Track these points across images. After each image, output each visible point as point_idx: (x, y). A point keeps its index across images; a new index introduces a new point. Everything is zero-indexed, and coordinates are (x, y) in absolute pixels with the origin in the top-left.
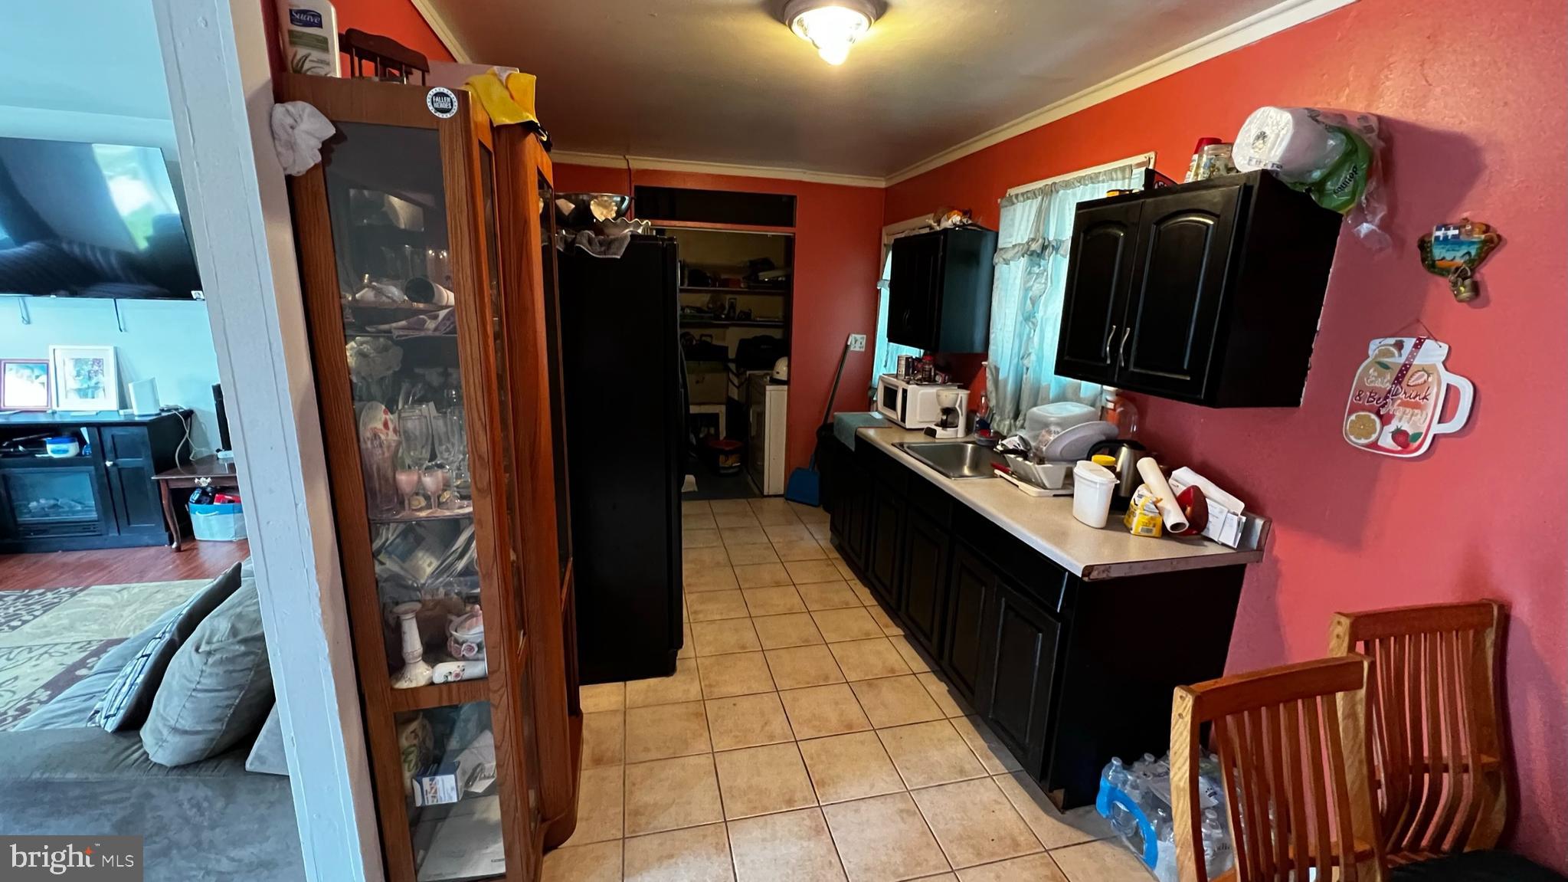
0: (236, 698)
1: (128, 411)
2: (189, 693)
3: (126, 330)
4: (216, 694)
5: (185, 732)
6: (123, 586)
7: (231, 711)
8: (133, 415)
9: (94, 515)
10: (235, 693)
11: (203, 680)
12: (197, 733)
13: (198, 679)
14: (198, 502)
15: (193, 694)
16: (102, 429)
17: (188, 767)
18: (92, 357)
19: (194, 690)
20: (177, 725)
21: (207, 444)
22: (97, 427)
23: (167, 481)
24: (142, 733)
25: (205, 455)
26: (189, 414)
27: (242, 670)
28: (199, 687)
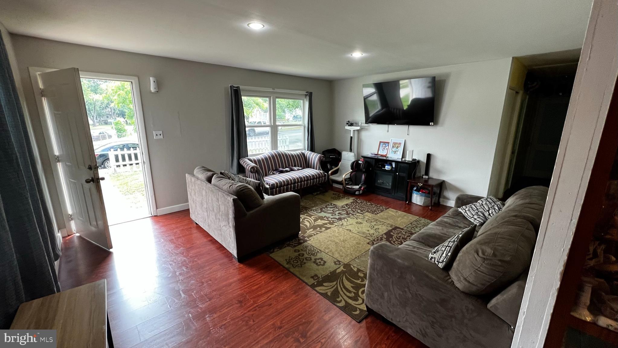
0: (493, 280)
1: (405, 159)
2: (475, 270)
3: (409, 135)
4: (486, 275)
5: (469, 282)
6: (397, 211)
7: (489, 284)
8: (406, 160)
9: (390, 187)
10: (493, 278)
11: (481, 267)
12: (474, 285)
13: (479, 266)
14: (415, 190)
15: (476, 271)
16: (399, 163)
17: (467, 294)
18: (399, 142)
19: (476, 269)
20: (467, 278)
21: (420, 172)
22: (397, 162)
23: (411, 182)
24: (450, 273)
25: (419, 176)
26: (419, 161)
27: (498, 271)
28: (479, 269)
